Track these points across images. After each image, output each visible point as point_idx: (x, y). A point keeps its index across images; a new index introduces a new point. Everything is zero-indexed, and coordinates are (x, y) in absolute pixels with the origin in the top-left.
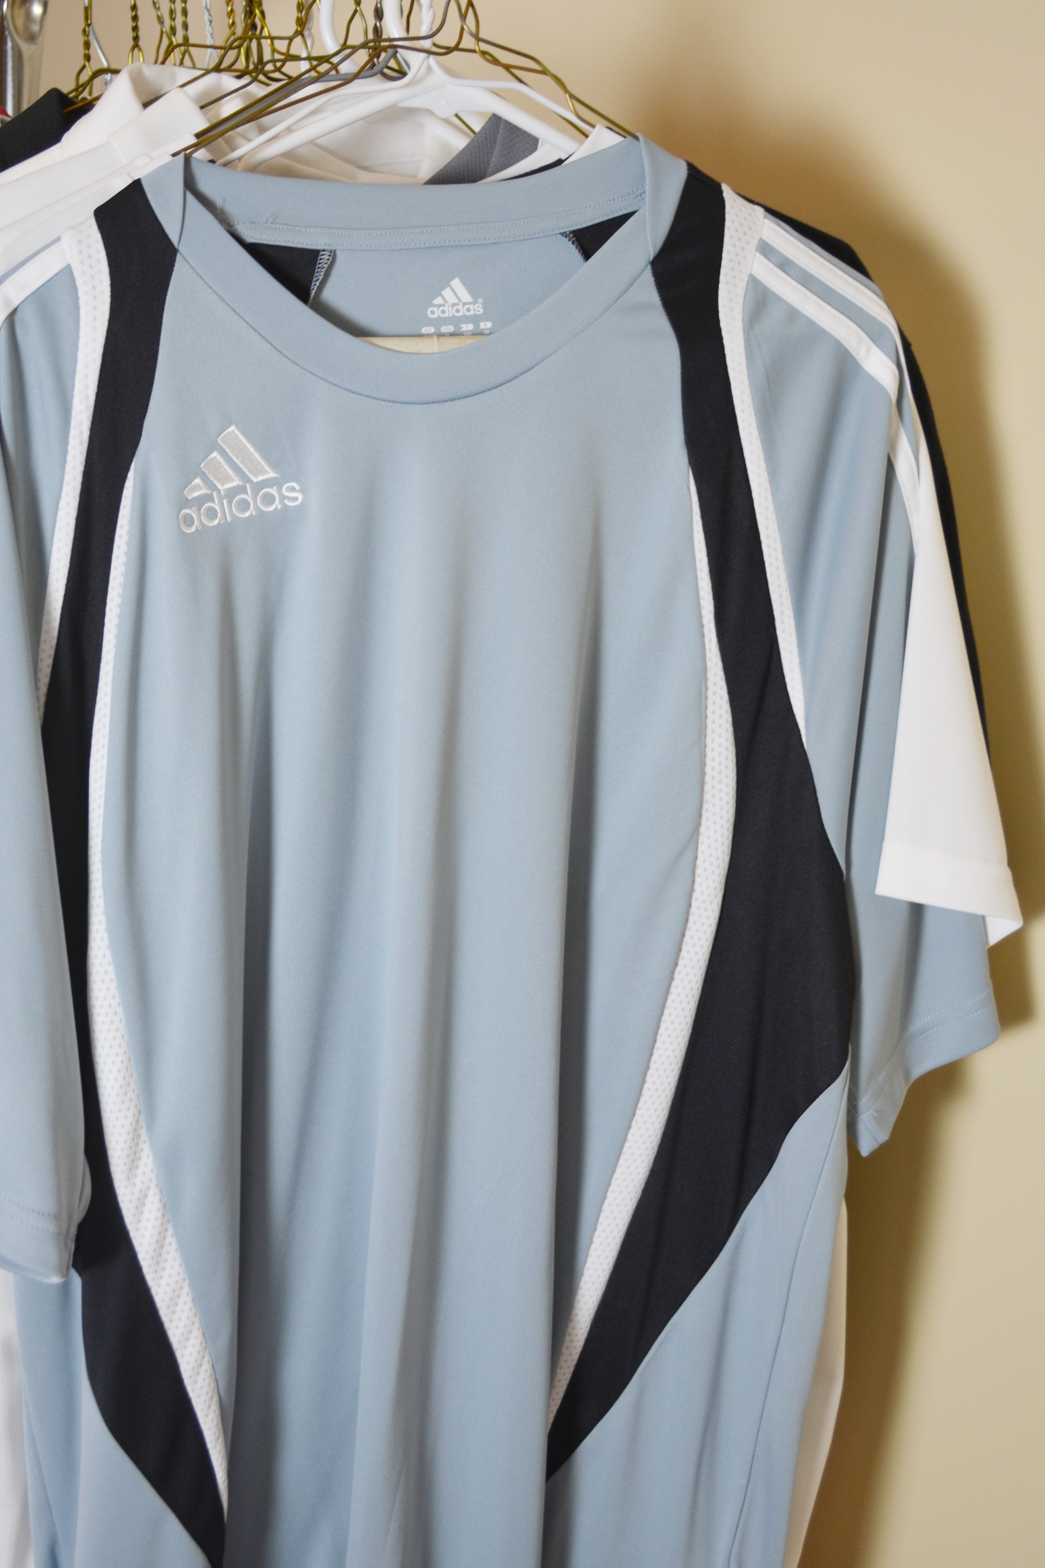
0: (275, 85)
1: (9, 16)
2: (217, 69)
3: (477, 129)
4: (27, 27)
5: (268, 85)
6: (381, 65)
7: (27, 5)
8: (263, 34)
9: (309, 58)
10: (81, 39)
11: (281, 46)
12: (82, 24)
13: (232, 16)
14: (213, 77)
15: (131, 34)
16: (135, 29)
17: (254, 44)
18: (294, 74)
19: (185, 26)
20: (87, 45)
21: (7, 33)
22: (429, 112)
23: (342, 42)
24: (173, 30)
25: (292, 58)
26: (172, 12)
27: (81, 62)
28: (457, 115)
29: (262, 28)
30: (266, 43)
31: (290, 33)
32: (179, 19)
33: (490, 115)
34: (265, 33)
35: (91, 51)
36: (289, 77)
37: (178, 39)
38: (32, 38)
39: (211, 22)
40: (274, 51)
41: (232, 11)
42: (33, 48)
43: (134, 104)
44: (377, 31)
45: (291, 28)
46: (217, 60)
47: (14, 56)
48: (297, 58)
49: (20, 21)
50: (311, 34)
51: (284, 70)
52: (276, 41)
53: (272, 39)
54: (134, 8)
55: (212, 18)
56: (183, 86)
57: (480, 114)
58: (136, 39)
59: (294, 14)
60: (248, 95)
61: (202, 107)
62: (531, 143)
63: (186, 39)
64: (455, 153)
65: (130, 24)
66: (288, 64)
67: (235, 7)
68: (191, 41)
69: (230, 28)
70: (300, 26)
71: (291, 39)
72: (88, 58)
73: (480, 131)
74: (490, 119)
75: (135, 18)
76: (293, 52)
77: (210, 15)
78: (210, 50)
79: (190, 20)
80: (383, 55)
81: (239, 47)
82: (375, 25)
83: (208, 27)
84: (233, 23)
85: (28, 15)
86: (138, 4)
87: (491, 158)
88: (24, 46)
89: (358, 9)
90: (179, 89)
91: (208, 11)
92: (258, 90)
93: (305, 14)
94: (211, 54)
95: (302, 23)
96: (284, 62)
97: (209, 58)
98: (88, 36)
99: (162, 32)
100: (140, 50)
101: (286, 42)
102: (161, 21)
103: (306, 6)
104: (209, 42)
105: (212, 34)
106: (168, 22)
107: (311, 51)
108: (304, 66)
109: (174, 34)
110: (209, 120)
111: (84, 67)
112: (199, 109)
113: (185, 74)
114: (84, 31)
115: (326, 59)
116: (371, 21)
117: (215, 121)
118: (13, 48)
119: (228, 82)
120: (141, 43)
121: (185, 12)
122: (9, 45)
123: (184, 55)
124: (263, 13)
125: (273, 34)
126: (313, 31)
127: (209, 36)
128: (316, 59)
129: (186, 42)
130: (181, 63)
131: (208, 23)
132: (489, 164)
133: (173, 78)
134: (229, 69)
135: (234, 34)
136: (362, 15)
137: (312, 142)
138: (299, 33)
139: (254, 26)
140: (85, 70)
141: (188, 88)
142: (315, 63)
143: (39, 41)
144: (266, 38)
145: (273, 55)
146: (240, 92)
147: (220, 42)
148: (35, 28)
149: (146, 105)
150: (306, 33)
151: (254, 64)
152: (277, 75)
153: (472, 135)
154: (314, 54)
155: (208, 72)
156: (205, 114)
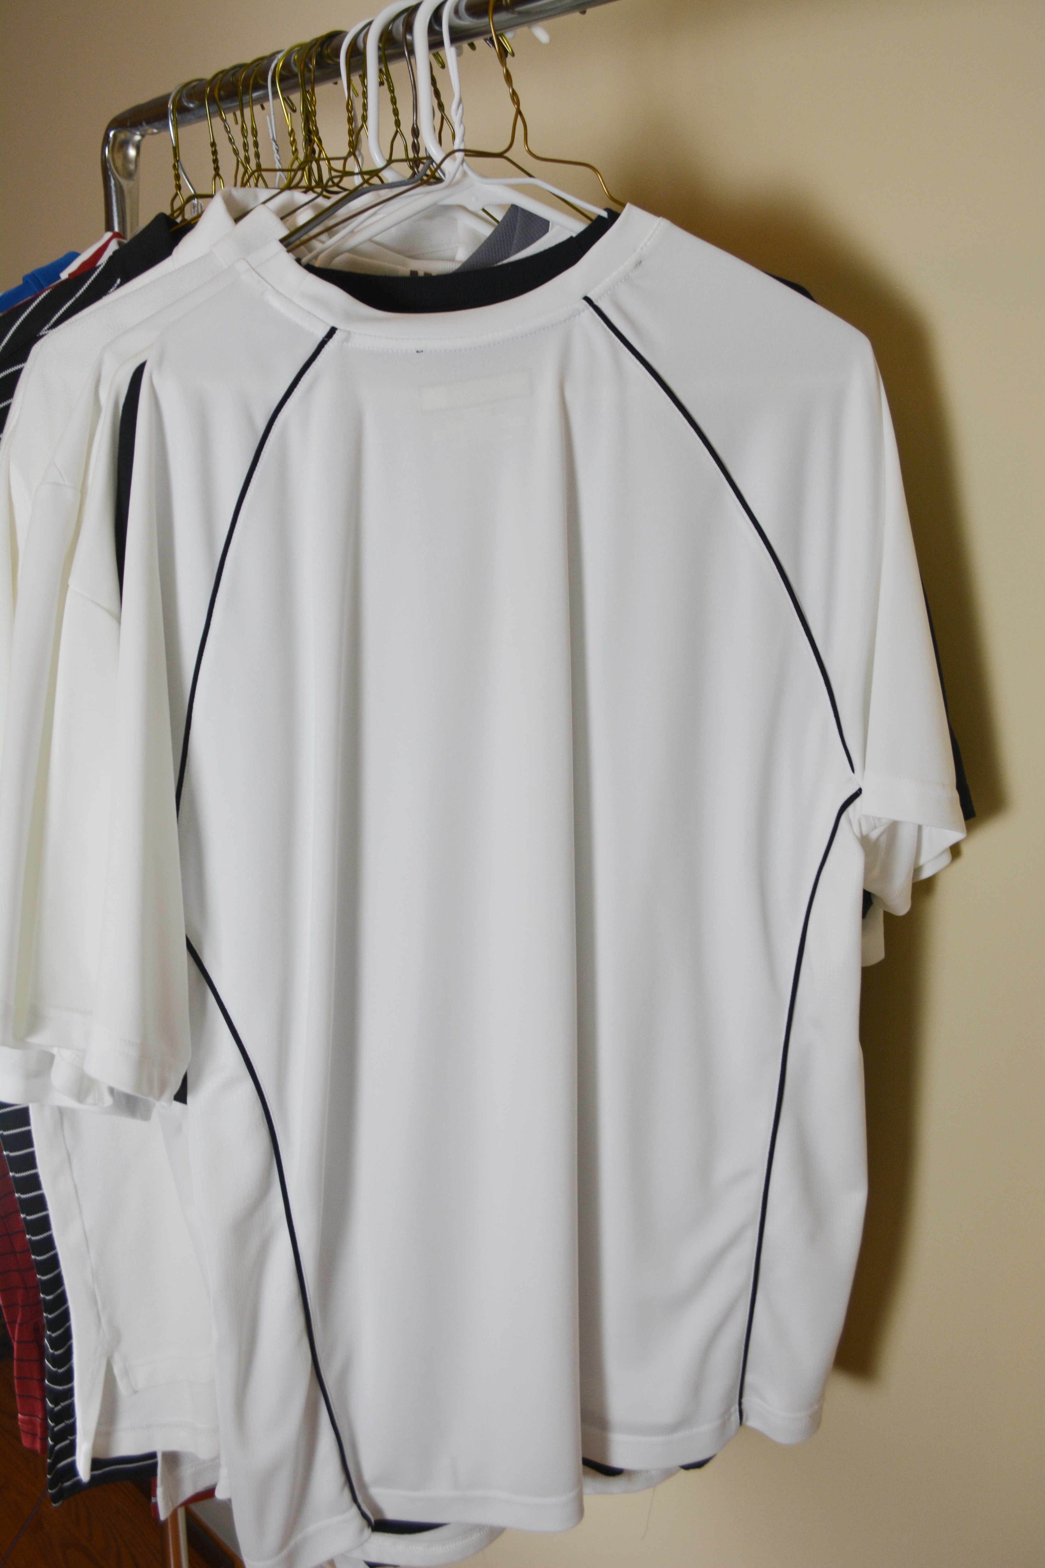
0: (335, 198)
1: (111, 161)
2: (289, 187)
3: (500, 219)
4: (125, 167)
5: (328, 198)
6: (421, 174)
7: (124, 149)
8: (322, 156)
9: (361, 173)
10: (173, 173)
11: (338, 165)
12: (172, 161)
13: (294, 145)
14: (286, 195)
15: (212, 166)
16: (215, 161)
17: (314, 165)
18: (351, 188)
19: (257, 155)
20: (177, 177)
21: (110, 173)
22: (463, 208)
23: (388, 157)
24: (247, 159)
25: (346, 173)
26: (245, 145)
27: (174, 191)
28: (484, 210)
29: (320, 152)
30: (324, 164)
31: (345, 154)
32: (252, 150)
33: (509, 206)
34: (323, 155)
35: (181, 182)
36: (345, 190)
37: (253, 165)
38: (130, 175)
39: (278, 150)
40: (331, 169)
41: (294, 140)
42: (131, 183)
43: (227, 220)
44: (416, 148)
45: (345, 150)
46: (286, 182)
47: (116, 192)
48: (352, 174)
49: (119, 163)
50: (360, 153)
51: (341, 184)
52: (332, 162)
53: (329, 160)
54: (213, 144)
55: (278, 147)
56: (264, 203)
57: (501, 206)
58: (217, 169)
59: (347, 138)
60: (316, 207)
61: (282, 218)
62: (542, 226)
63: (259, 165)
64: (483, 239)
65: (211, 157)
66: (345, 179)
67: (296, 138)
68: (263, 167)
69: (293, 154)
70: (352, 148)
71: (345, 159)
72: (179, 187)
73: (502, 221)
74: (509, 210)
75: (215, 153)
76: (348, 169)
77: (277, 145)
78: (279, 173)
79: (261, 150)
80: (421, 166)
81: (303, 169)
82: (414, 142)
83: (276, 155)
84: (296, 150)
85: (126, 157)
86: (216, 141)
87: (513, 240)
88: (124, 182)
89: (398, 130)
90: (262, 206)
91: (275, 142)
92: (324, 203)
93: (355, 138)
94: (280, 176)
95: (354, 146)
96: (341, 178)
97: (280, 178)
98: (178, 170)
99: (238, 161)
100: (220, 177)
101: (342, 162)
102: (236, 152)
103: (356, 132)
104: (278, 166)
105: (279, 161)
106: (242, 154)
107: (362, 166)
108: (357, 180)
109: (249, 163)
110: (288, 229)
111: (177, 195)
112: (280, 220)
113: (264, 194)
114: (174, 166)
115: (375, 173)
116: (410, 139)
117: (293, 229)
118: (115, 185)
119: (300, 197)
120: (221, 172)
121: (256, 144)
122: (113, 182)
123: (257, 180)
124: (320, 140)
125: (329, 156)
126: (362, 151)
127: (277, 161)
128: (367, 173)
129: (259, 167)
130: (256, 185)
131: (276, 151)
132: (511, 246)
133: (256, 197)
134: (297, 187)
135: (297, 158)
136: (402, 135)
137: (370, 240)
138: (351, 153)
139: (314, 151)
140: (178, 197)
141: (269, 204)
142: (366, 177)
143: (135, 178)
144: (324, 159)
145: (330, 173)
146: (310, 204)
147: (287, 166)
148: (132, 167)
149: (237, 220)
150: (357, 153)
151: (315, 181)
152: (335, 189)
153: (496, 224)
154: (365, 169)
155: (282, 190)
156: (285, 223)
